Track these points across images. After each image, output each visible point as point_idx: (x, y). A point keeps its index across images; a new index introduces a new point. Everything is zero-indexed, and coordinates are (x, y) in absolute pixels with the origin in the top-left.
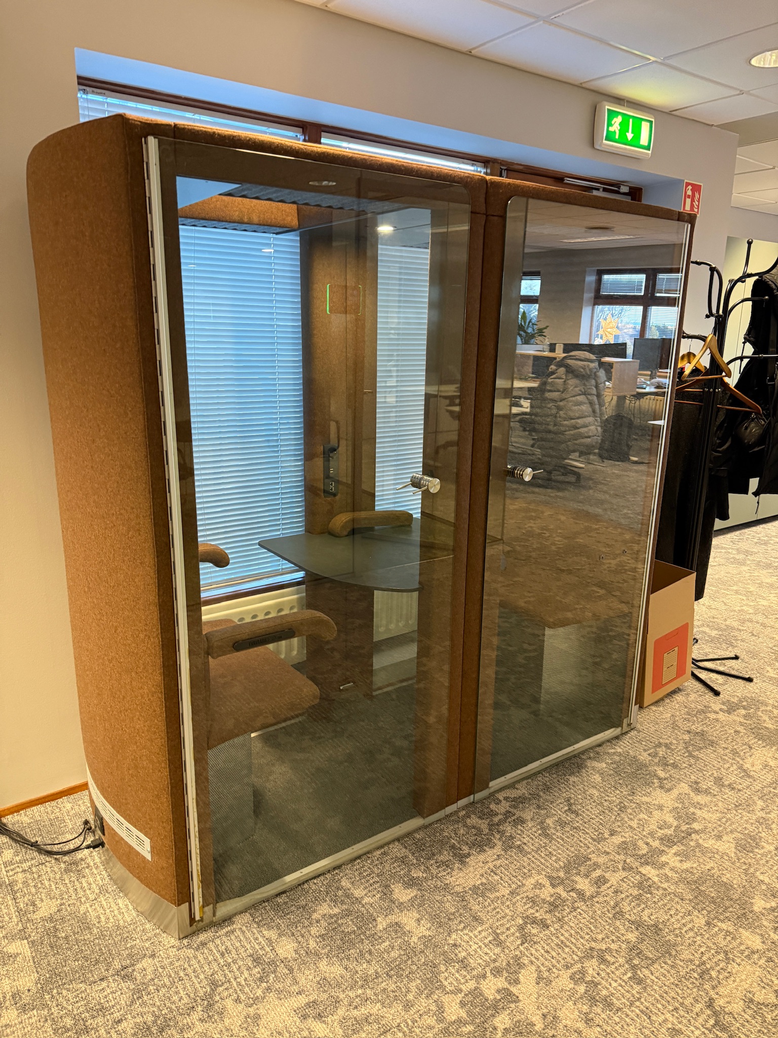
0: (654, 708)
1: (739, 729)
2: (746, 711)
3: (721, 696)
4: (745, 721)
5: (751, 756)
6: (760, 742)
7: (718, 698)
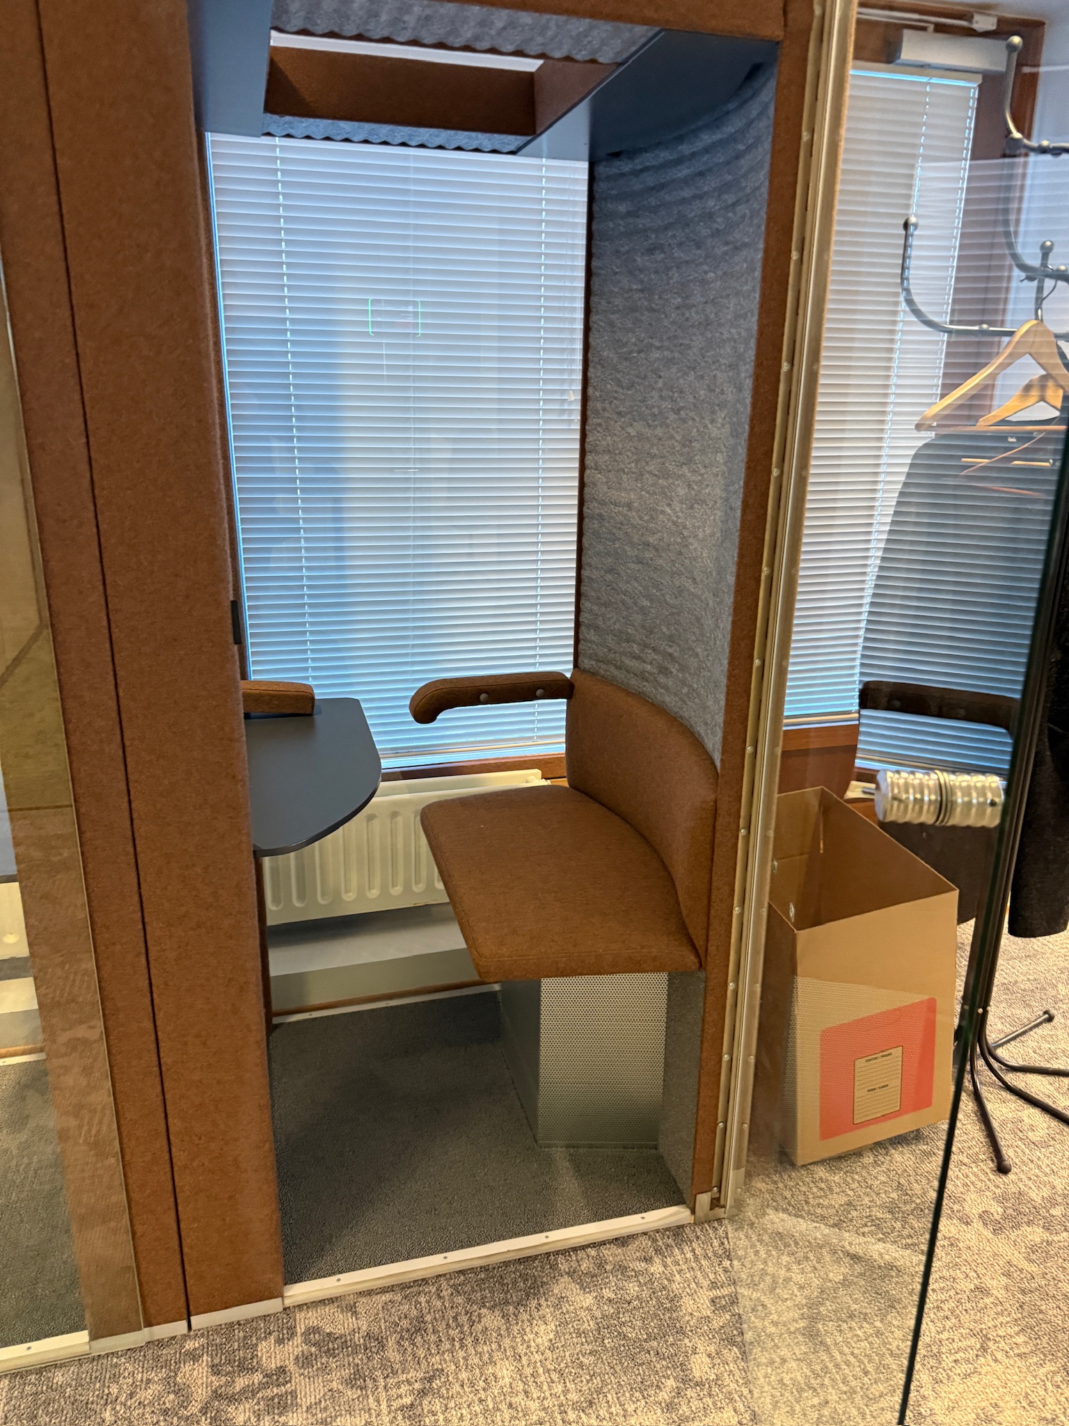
0: (821, 1172)
1: (989, 1283)
2: (1046, 1236)
3: (1011, 1176)
4: (1024, 1264)
5: (967, 1376)
6: (1020, 1339)
7: (1001, 1180)
